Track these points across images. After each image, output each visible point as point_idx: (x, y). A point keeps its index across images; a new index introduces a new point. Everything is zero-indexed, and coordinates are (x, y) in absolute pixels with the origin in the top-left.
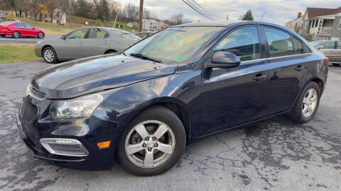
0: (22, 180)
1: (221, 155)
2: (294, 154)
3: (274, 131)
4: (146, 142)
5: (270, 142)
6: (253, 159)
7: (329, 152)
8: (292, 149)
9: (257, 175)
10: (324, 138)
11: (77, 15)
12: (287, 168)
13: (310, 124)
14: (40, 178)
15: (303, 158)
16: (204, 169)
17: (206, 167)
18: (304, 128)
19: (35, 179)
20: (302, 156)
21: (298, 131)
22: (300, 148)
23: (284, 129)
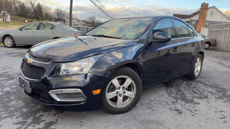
0: (31, 123)
1: (158, 99)
2: (198, 96)
3: (180, 84)
4: (118, 91)
5: (181, 90)
6: (177, 100)
7: (216, 94)
8: (196, 93)
9: (184, 109)
10: (210, 86)
11: (18, 15)
12: (199, 104)
13: (198, 79)
14: (44, 121)
15: (204, 98)
16: (151, 107)
17: (152, 106)
18: (196, 81)
19: (41, 121)
20: (203, 96)
21: (194, 84)
22: (200, 92)
23: (185, 83)
